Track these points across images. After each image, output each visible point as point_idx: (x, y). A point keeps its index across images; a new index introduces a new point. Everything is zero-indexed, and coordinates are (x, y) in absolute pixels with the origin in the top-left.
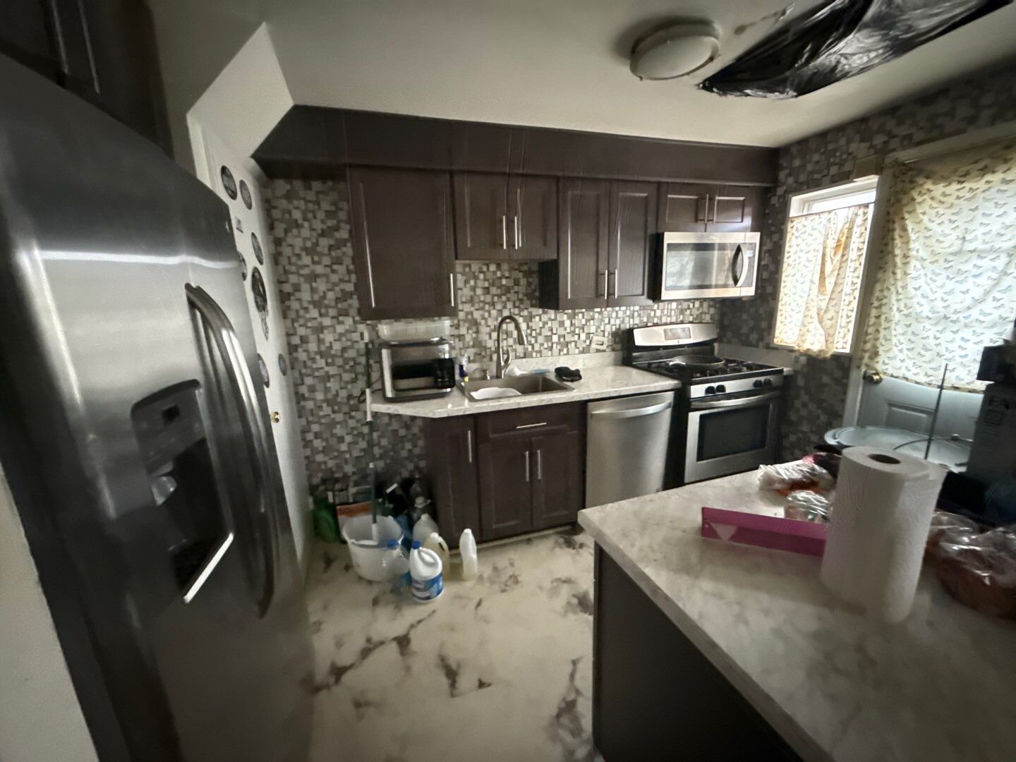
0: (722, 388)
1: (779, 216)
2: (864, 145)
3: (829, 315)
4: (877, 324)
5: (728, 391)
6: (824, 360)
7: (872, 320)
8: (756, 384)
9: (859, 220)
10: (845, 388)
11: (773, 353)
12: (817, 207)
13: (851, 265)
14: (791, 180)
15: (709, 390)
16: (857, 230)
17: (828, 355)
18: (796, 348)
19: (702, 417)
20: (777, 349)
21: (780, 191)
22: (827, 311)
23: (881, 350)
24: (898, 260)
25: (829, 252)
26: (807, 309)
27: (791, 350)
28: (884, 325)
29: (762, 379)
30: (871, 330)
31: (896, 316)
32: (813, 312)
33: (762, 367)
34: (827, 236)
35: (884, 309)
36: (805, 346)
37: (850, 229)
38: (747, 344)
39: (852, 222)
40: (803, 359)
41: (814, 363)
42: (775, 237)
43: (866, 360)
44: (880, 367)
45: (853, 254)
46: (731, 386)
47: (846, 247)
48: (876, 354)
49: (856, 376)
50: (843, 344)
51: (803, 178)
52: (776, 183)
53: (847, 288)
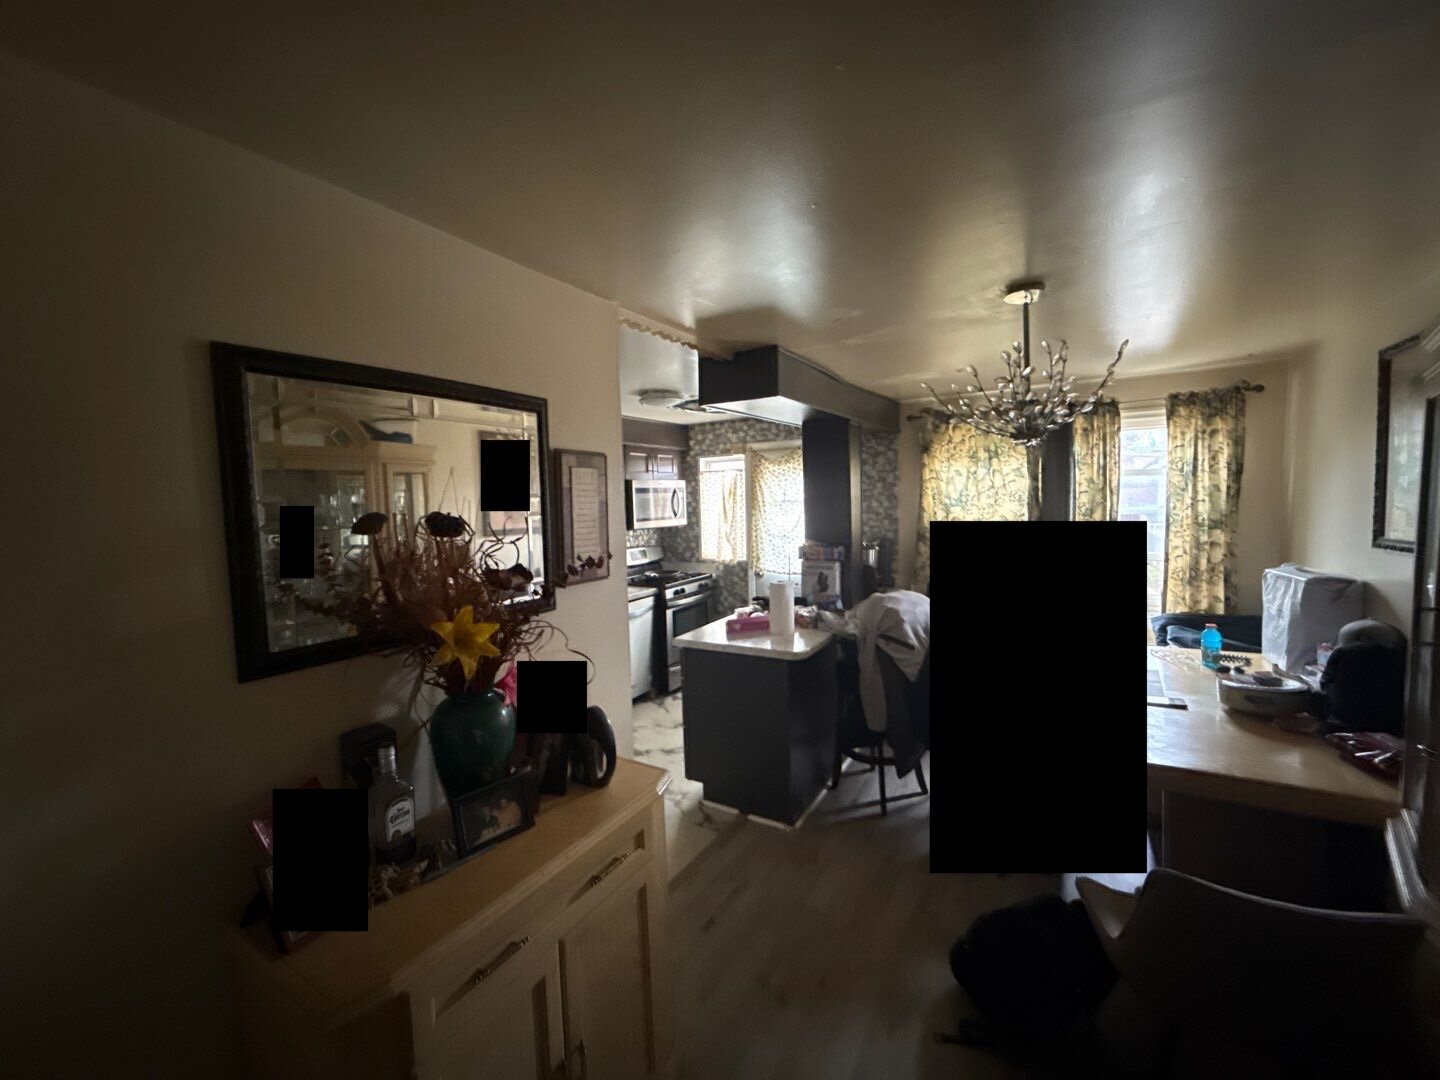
0: (683, 591)
1: (694, 470)
2: (734, 436)
3: (733, 536)
4: (756, 541)
5: (687, 591)
6: (733, 567)
7: (754, 538)
8: (700, 586)
9: (739, 478)
10: (747, 582)
11: (702, 565)
12: (714, 467)
13: (739, 505)
14: (697, 448)
15: (676, 593)
16: (739, 484)
17: (735, 562)
18: (717, 560)
19: (674, 613)
20: (704, 562)
21: (692, 453)
22: (731, 533)
23: (761, 556)
24: (761, 504)
25: (727, 497)
26: (719, 533)
27: (713, 562)
28: (760, 541)
29: (703, 582)
30: (754, 544)
31: (764, 535)
32: (723, 535)
33: (700, 574)
34: (723, 486)
35: (758, 531)
36: (721, 559)
37: (735, 483)
38: (684, 560)
39: (736, 479)
40: (721, 567)
41: (729, 569)
42: (693, 484)
43: (755, 563)
44: (762, 566)
45: (738, 499)
46: (689, 588)
47: (735, 494)
48: (759, 559)
49: (751, 573)
50: (742, 556)
51: (704, 447)
52: (689, 448)
53: (738, 519)
